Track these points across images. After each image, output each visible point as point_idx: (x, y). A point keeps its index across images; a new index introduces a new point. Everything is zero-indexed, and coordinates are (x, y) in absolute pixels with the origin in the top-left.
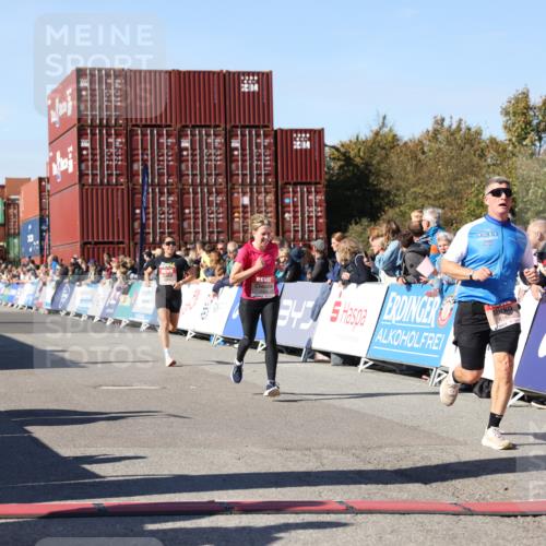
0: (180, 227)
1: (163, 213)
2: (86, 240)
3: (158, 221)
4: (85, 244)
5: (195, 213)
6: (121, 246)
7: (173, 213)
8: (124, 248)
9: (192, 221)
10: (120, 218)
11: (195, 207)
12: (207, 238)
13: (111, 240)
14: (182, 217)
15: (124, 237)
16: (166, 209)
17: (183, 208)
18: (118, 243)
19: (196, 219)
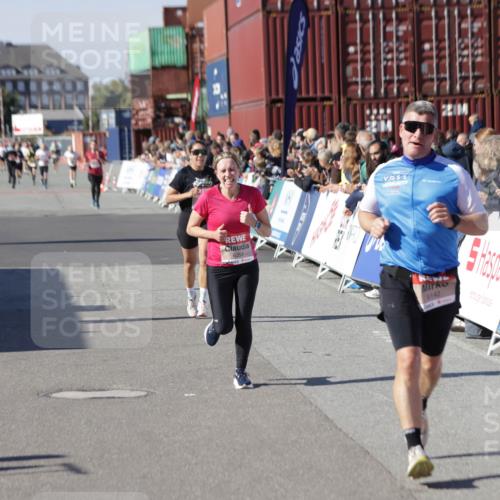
0: (418, 72)
1: (391, 51)
2: (274, 96)
3: (383, 64)
4: (274, 102)
5: (440, 49)
6: (327, 103)
7: (406, 50)
8: (331, 107)
9: (435, 61)
10: (325, 61)
11: (440, 40)
12: (458, 87)
13: (311, 94)
14: (419, 56)
15: (331, 91)
16: (394, 44)
17: (421, 43)
18: (324, 99)
19: (440, 58)
